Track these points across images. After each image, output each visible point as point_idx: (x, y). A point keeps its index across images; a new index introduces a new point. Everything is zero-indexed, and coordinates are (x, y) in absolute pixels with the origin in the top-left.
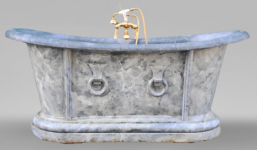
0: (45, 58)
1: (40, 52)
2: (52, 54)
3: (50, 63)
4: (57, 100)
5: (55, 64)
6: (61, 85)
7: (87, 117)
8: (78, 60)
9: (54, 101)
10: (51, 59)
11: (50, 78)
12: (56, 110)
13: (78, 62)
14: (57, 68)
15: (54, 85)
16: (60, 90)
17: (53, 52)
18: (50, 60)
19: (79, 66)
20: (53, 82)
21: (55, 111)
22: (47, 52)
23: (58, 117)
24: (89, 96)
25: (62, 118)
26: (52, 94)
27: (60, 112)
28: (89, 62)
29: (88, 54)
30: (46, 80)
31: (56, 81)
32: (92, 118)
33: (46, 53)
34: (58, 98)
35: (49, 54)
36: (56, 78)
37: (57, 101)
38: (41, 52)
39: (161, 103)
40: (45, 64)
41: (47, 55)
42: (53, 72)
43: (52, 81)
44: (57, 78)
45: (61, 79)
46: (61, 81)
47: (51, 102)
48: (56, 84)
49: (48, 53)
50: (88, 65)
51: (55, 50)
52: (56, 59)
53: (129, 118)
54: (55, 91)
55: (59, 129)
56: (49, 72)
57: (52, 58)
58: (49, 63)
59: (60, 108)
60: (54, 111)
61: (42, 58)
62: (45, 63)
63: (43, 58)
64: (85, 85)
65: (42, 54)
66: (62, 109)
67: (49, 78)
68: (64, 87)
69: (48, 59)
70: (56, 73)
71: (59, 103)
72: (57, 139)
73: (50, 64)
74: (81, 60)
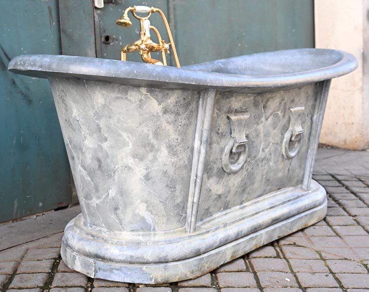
0: (165, 112)
1: (155, 101)
2: (182, 102)
3: (175, 121)
4: (176, 196)
5: (184, 122)
6: (187, 164)
7: (211, 218)
8: (217, 109)
9: (170, 198)
10: (178, 114)
11: (169, 153)
12: (171, 218)
13: (217, 113)
14: (184, 130)
15: (175, 166)
16: (184, 175)
17: (184, 99)
18: (176, 115)
19: (217, 121)
20: (174, 159)
21: (168, 219)
22: (173, 99)
23: (172, 231)
24: (221, 177)
25: (180, 229)
26: (167, 186)
27: (177, 219)
28: (230, 111)
29: (230, 97)
30: (160, 159)
31: (181, 157)
32: (218, 217)
33: (169, 101)
34: (178, 193)
35: (177, 103)
36: (181, 151)
37: (175, 198)
38: (158, 101)
39: (290, 168)
40: (164, 124)
41: (172, 106)
42: (177, 139)
43: (172, 158)
44: (183, 151)
45: (189, 151)
46: (188, 156)
47: (161, 202)
48: (179, 163)
49: (174, 101)
50: (228, 118)
51: (188, 94)
52: (186, 111)
53: (257, 204)
54: (174, 178)
55: (192, 252)
56: (169, 140)
57: (181, 110)
58: (172, 122)
59: (178, 211)
60: (165, 219)
61: (158, 113)
62: (165, 122)
63: (161, 114)
64: (219, 157)
65: (159, 104)
66: (182, 211)
67: (167, 153)
68: (191, 166)
69: (173, 113)
70: (182, 140)
71: (179, 200)
72: (189, 273)
73: (174, 124)
74: (219, 110)
